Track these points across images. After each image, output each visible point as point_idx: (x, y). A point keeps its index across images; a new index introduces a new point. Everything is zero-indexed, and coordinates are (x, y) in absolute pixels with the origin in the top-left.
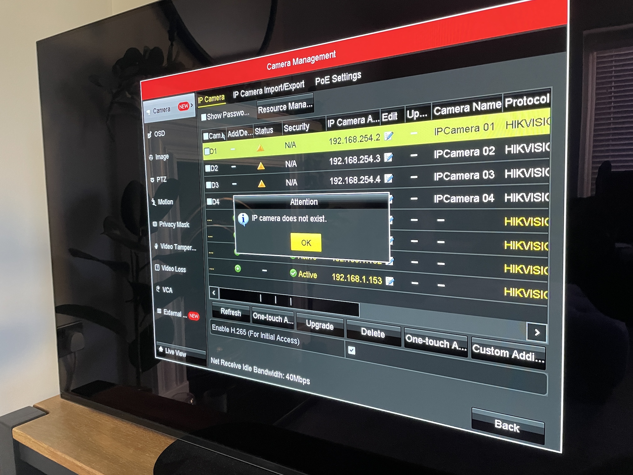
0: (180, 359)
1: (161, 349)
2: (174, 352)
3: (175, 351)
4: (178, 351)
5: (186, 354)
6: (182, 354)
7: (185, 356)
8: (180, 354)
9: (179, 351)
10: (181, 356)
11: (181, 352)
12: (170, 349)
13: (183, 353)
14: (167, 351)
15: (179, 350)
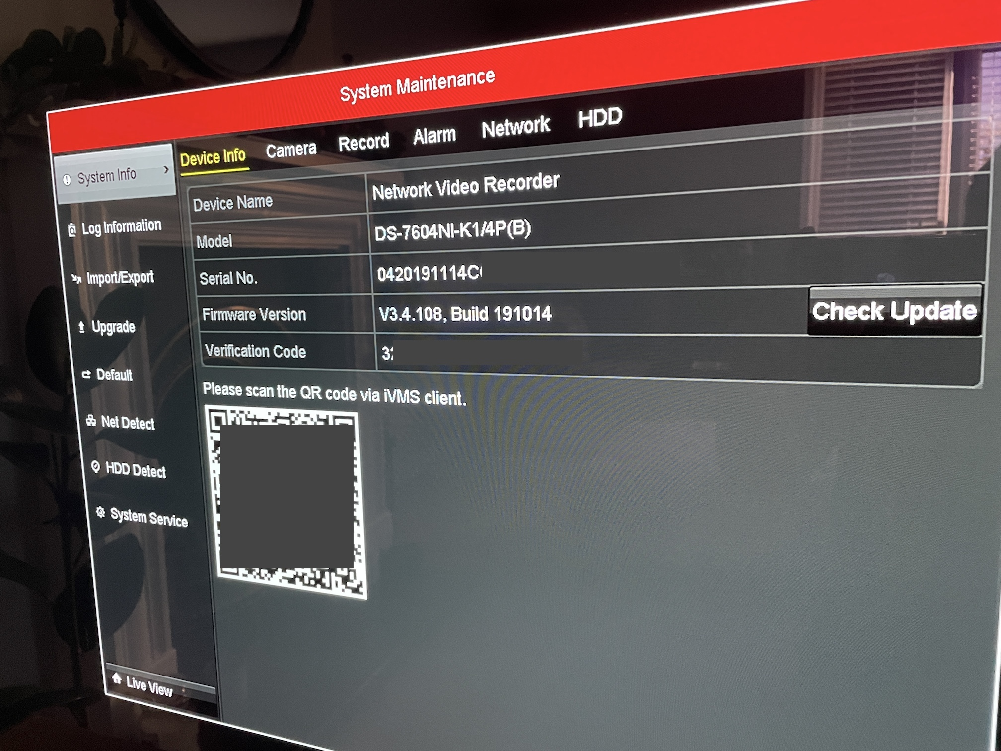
0: (162, 700)
1: (117, 678)
2: (145, 686)
3: (148, 685)
4: (154, 684)
5: (171, 690)
6: (163, 691)
7: (170, 696)
8: (160, 691)
9: (157, 684)
10: (162, 694)
11: (161, 687)
12: (138, 679)
13: (165, 688)
14: (131, 683)
15: (156, 682)
